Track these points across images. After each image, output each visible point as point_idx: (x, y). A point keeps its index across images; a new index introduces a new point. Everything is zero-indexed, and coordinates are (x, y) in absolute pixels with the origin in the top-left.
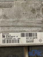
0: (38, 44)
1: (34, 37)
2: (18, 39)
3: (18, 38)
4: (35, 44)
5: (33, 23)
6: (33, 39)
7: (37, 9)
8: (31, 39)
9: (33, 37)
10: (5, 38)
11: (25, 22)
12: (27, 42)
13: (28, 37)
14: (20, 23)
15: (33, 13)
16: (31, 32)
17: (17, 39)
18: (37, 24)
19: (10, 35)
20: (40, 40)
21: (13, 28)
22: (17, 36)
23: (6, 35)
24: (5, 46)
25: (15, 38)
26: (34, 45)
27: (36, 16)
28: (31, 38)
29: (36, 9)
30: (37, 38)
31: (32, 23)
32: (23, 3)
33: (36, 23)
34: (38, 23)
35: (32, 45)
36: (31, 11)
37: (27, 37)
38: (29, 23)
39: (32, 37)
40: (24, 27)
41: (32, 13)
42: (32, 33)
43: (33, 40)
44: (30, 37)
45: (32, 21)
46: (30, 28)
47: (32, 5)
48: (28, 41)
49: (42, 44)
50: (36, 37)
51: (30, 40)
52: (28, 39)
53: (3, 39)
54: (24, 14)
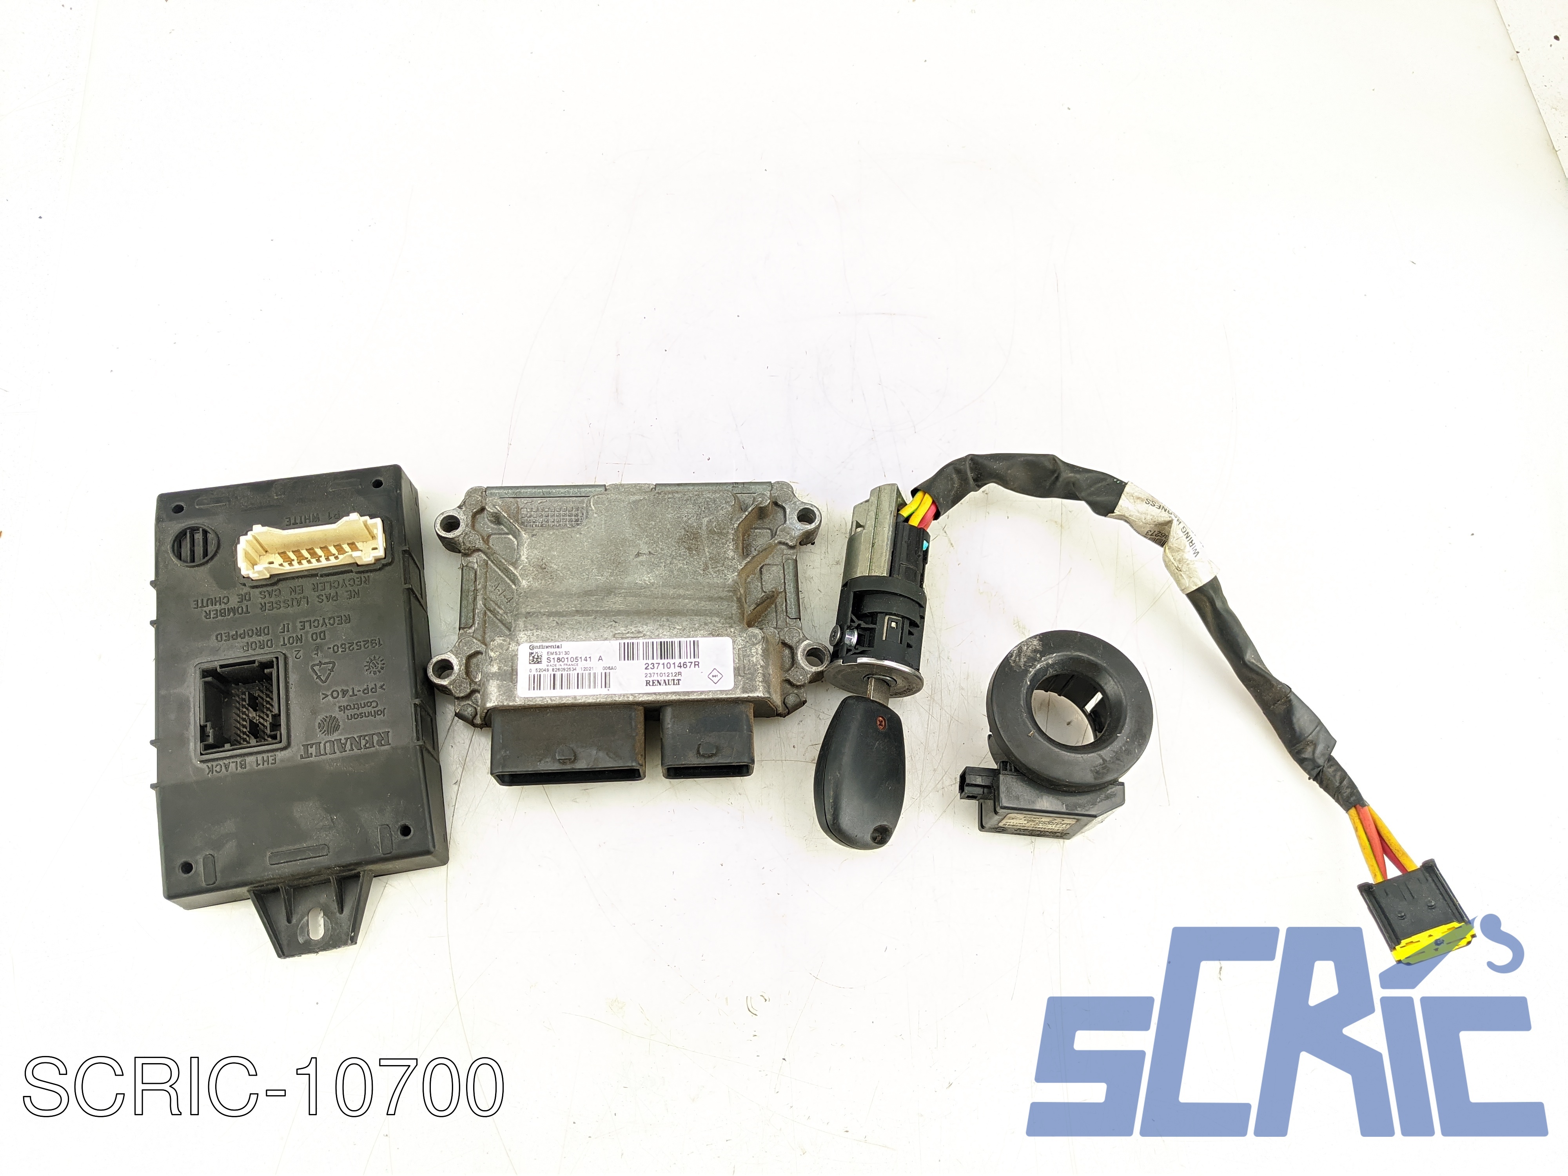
0: (702, 693)
1: (682, 661)
2: (605, 668)
3: (606, 663)
4: (688, 693)
5: (684, 597)
6: (678, 670)
7: (711, 532)
8: (666, 670)
9: (677, 661)
10: (543, 665)
11: (646, 597)
12: (648, 683)
13: (655, 661)
14: (619, 599)
15: (689, 549)
16: (671, 637)
17: (598, 669)
18: (703, 603)
19: (566, 653)
20: (715, 673)
21: (581, 619)
22: (600, 659)
23: (545, 651)
24: (539, 702)
25: (588, 664)
26: (682, 697)
27: (706, 565)
28: (668, 666)
29: (704, 532)
30: (697, 664)
31: (680, 596)
32: (636, 502)
33: (700, 599)
34: (711, 599)
35: (674, 697)
36: (681, 541)
37: (650, 661)
38: (664, 596)
39: (671, 661)
40: (637, 619)
41: (682, 551)
42: (676, 640)
43: (680, 673)
44: (666, 661)
45: (681, 592)
46: (664, 619)
47: (685, 511)
48: (656, 678)
49: (722, 692)
50: (693, 660)
51: (661, 675)
52: (655, 671)
53: (534, 672)
54: (642, 558)
